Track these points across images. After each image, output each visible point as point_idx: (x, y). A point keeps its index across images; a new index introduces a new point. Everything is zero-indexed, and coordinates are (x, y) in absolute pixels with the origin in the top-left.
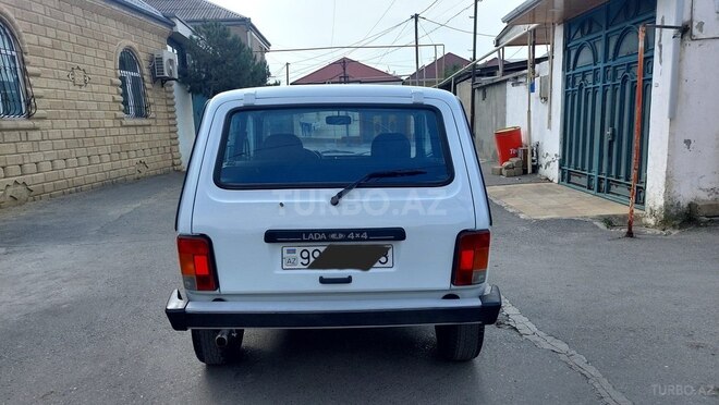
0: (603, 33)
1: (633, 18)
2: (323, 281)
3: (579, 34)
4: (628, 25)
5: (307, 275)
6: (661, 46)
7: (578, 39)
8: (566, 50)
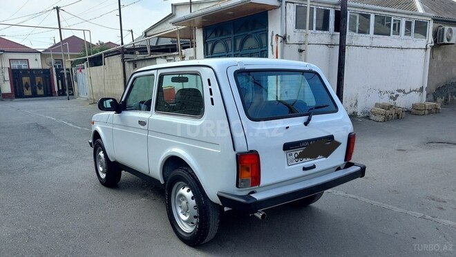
0: (232, 36)
1: (252, 30)
2: (305, 169)
3: (213, 35)
4: (249, 33)
5: (296, 168)
6: (272, 46)
7: (212, 37)
8: (205, 43)
